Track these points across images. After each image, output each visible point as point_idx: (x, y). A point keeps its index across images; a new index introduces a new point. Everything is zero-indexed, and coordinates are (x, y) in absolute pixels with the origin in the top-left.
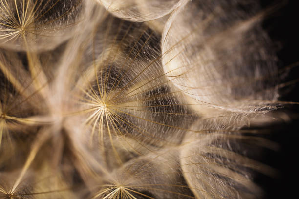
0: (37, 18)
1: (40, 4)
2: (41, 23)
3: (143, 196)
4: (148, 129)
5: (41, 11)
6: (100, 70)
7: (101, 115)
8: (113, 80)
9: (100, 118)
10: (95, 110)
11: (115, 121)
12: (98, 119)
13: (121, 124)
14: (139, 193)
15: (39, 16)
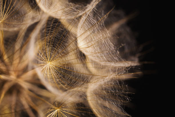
0: (10, 15)
1: (11, 8)
2: (13, 18)
3: (70, 114)
4: (73, 76)
5: (12, 12)
6: (47, 43)
7: (48, 68)
8: (54, 49)
9: (47, 69)
10: (45, 65)
11: (55, 72)
12: (46, 70)
13: (59, 73)
14: (67, 113)
15: (11, 14)
